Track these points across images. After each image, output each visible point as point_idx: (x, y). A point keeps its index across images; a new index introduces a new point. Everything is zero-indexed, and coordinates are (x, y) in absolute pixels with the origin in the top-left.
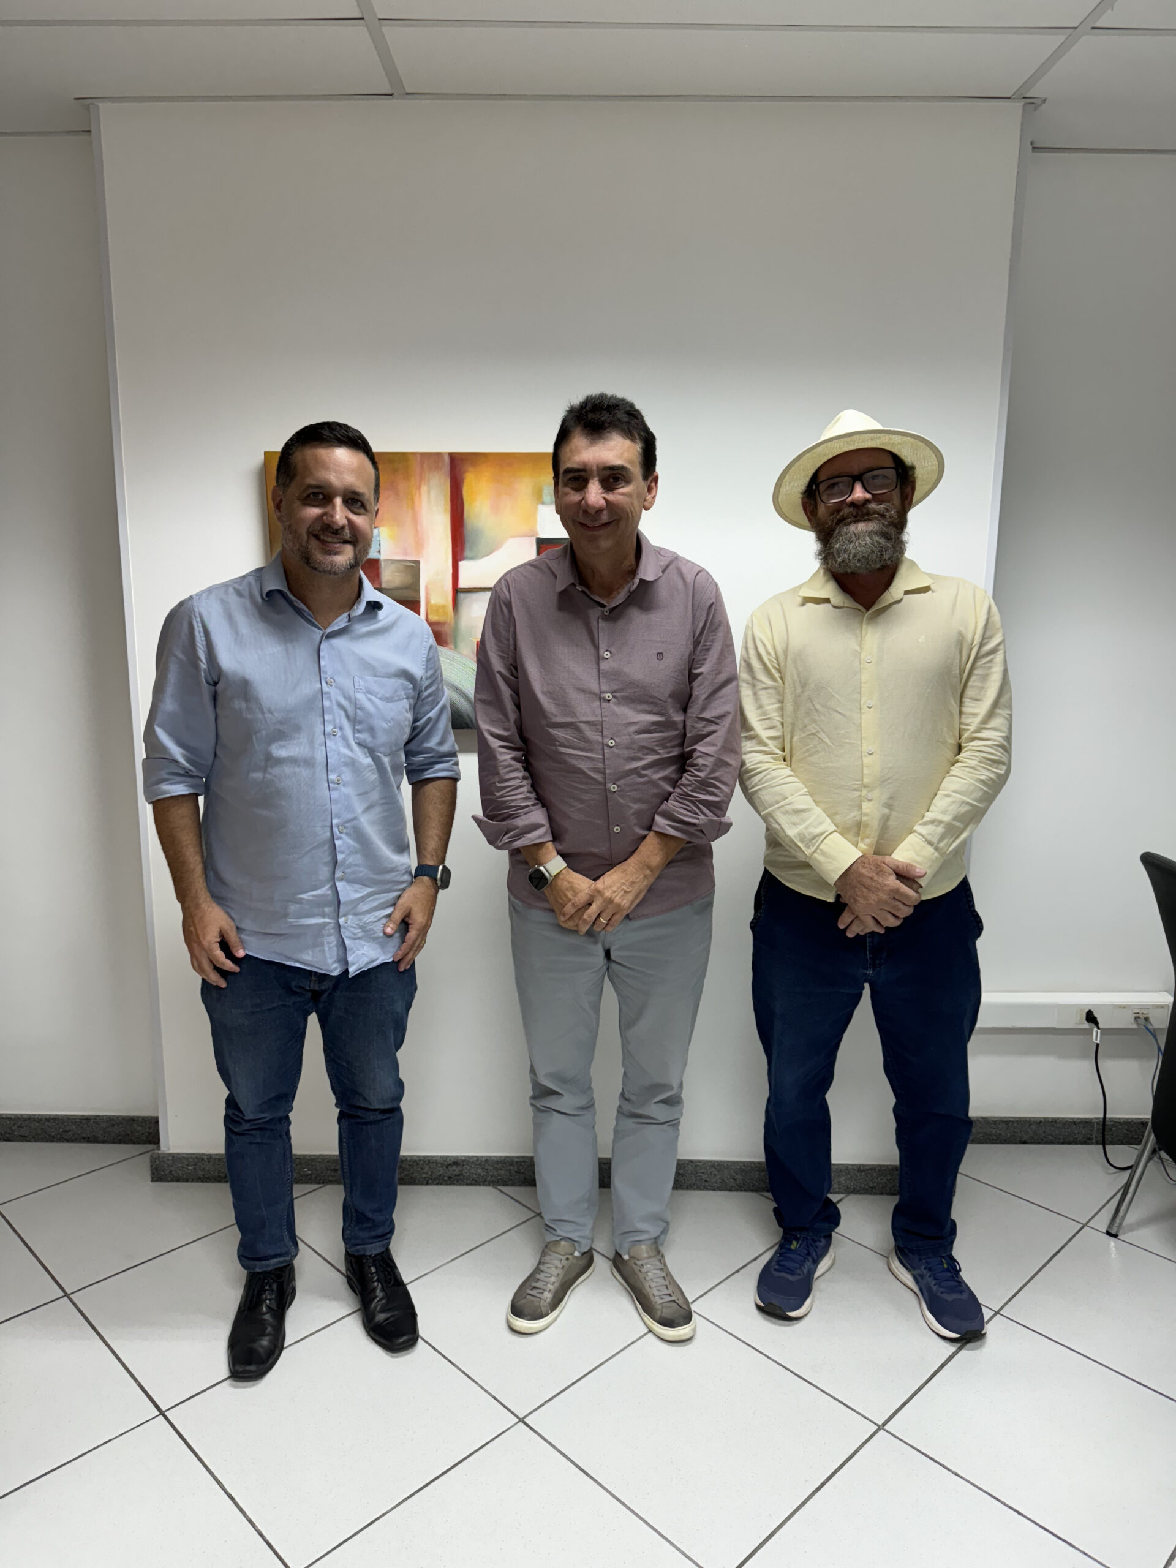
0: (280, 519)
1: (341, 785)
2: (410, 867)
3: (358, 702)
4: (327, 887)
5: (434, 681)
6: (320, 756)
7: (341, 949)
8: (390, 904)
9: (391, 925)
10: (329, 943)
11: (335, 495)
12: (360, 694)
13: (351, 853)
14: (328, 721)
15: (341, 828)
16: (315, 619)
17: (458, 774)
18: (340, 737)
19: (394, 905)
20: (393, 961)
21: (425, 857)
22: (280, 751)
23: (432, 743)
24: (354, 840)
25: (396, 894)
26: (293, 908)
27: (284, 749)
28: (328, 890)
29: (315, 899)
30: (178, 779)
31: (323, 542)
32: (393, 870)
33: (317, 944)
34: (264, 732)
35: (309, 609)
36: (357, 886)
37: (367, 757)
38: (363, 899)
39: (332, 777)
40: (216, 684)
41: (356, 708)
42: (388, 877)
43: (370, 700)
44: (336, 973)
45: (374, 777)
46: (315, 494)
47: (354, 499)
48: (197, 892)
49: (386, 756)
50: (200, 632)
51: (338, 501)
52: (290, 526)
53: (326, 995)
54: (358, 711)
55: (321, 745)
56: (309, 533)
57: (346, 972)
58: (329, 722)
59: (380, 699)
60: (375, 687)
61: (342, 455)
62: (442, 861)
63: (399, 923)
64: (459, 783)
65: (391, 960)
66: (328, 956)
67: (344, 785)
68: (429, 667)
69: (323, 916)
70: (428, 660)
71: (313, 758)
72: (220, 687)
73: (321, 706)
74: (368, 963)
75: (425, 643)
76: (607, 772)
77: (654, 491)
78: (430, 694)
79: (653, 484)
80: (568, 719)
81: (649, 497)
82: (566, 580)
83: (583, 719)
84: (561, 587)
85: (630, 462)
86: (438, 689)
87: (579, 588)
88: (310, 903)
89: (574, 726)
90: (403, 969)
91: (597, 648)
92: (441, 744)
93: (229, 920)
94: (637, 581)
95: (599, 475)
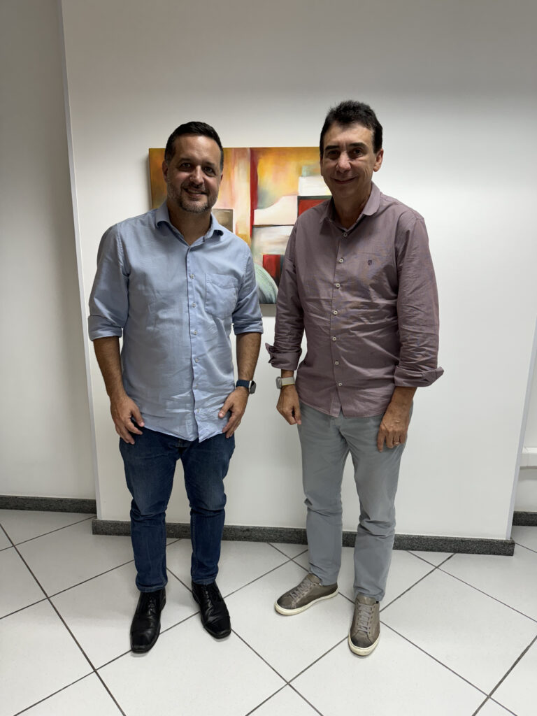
0: (165, 180)
1: (197, 335)
2: (234, 381)
3: (207, 288)
4: (188, 392)
5: (250, 278)
6: (185, 319)
7: (195, 426)
8: (222, 402)
9: (222, 413)
10: (188, 423)
11: (197, 165)
12: (209, 284)
13: (201, 374)
14: (191, 299)
15: (196, 359)
16: (185, 240)
17: (262, 330)
18: (197, 308)
19: (224, 402)
20: (223, 433)
21: (242, 375)
22: (163, 315)
23: (248, 313)
24: (203, 366)
25: (226, 396)
26: (169, 403)
27: (165, 314)
28: (188, 394)
29: (181, 399)
30: (107, 327)
31: (190, 193)
32: (225, 383)
33: (182, 423)
35: (181, 233)
36: (205, 392)
37: (211, 320)
38: (207, 399)
39: (193, 330)
40: (128, 275)
41: (206, 291)
42: (222, 387)
43: (214, 288)
44: (192, 440)
45: (215, 331)
46: (186, 164)
47: (208, 167)
48: (118, 390)
49: (223, 319)
50: (120, 245)
51: (199, 168)
52: (171, 184)
53: (186, 450)
54: (207, 293)
55: (186, 312)
56: (182, 188)
57: (198, 439)
59: (220, 287)
60: (217, 280)
61: (202, 141)
62: (252, 378)
63: (227, 412)
64: (262, 335)
66: (188, 430)
67: (199, 336)
68: (249, 268)
69: (186, 408)
70: (248, 266)
71: (182, 320)
72: (130, 277)
73: (186, 290)
74: (209, 435)
75: (246, 256)
76: (331, 329)
77: (380, 161)
78: (248, 285)
79: (380, 156)
80: (315, 297)
81: (377, 164)
82: (325, 216)
83: (323, 298)
84: (322, 220)
85: (366, 141)
86: (252, 283)
87: (330, 221)
88: (178, 400)
89: (318, 301)
90: (228, 437)
91: (336, 256)
92: (253, 313)
93: (136, 406)
94: (361, 216)
95: (347, 149)
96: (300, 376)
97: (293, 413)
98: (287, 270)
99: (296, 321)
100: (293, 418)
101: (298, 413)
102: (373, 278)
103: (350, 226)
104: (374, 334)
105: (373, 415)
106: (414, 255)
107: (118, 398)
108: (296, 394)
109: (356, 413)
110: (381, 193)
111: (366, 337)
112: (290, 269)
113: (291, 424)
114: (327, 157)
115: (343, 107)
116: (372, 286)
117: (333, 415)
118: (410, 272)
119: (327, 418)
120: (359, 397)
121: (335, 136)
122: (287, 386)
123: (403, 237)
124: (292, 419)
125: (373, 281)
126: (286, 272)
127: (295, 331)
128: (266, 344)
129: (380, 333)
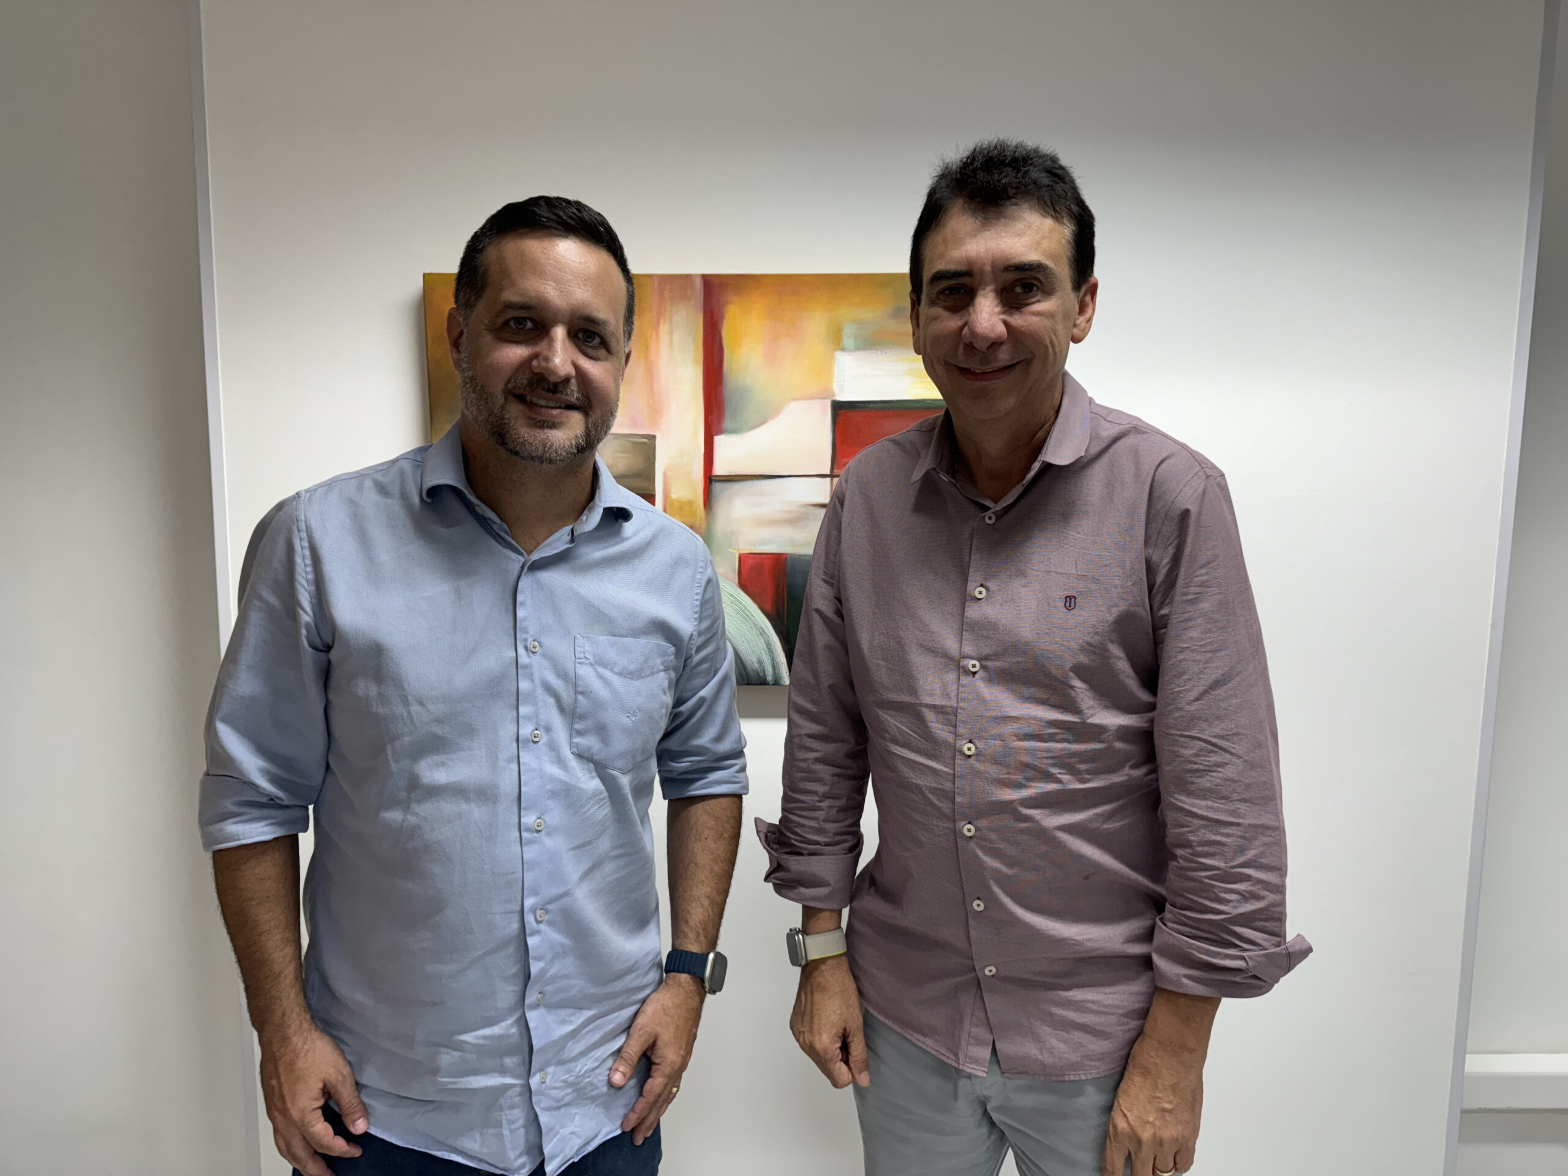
0: (457, 364)
1: (543, 833)
2: (659, 953)
3: (580, 683)
4: (510, 1021)
5: (711, 637)
6: (507, 783)
7: (533, 1130)
8: (622, 1029)
9: (622, 1069)
10: (511, 1122)
11: (554, 323)
12: (584, 667)
13: (556, 957)
14: (525, 718)
15: (539, 912)
16: (513, 539)
17: (746, 786)
18: (545, 744)
19: (627, 1030)
20: (623, 1133)
21: (686, 936)
22: (434, 773)
23: (705, 739)
24: (562, 932)
25: (632, 1010)
26: (447, 1058)
27: (441, 769)
28: (512, 1025)
29: (488, 1042)
30: (255, 812)
31: (532, 407)
32: (630, 969)
33: (489, 1121)
34: (407, 739)
35: (502, 520)
36: (563, 1013)
37: (593, 777)
38: (574, 1034)
39: (529, 819)
40: (328, 648)
41: (576, 692)
42: (619, 986)
43: (601, 677)
45: (603, 811)
46: (518, 321)
47: (588, 331)
48: (284, 1015)
49: (627, 772)
50: (304, 557)
51: (559, 332)
52: (474, 378)
54: (580, 697)
55: (510, 761)
56: (507, 391)
58: (528, 718)
59: (620, 674)
60: (611, 655)
61: (569, 252)
62: (714, 943)
63: (636, 1059)
65: (619, 1132)
66: (508, 1146)
67: (548, 834)
68: (705, 614)
69: (503, 1071)
70: (703, 603)
71: (496, 786)
72: (334, 655)
73: (515, 690)
75: (699, 576)
76: (958, 799)
77: (1089, 311)
78: (703, 661)
79: (1088, 298)
80: (906, 698)
81: (1081, 320)
82: (926, 463)
83: (928, 700)
84: (917, 475)
85: (1053, 257)
86: (717, 650)
87: (945, 478)
88: (478, 1049)
89: (912, 711)
90: (639, 1141)
91: (965, 579)
92: (719, 738)
93: (341, 1062)
94: (1036, 466)
95: (995, 280)
96: (858, 926)
97: (845, 1048)
98: (818, 611)
99: (847, 756)
100: (844, 1068)
101: (858, 1048)
102: (1082, 650)
103: (1005, 493)
104: (1091, 820)
105: (1094, 1074)
106: (1202, 585)
107: (285, 1040)
108: (851, 985)
109: (1043, 1065)
110: (1091, 400)
111: (1069, 829)
112: (827, 608)
113: (836, 1084)
114: (933, 303)
115: (980, 159)
116: (1079, 671)
117: (968, 1068)
118: (1194, 633)
119: (950, 1073)
120: (1051, 1014)
121: (959, 242)
122: (823, 961)
123: (1169, 529)
124: (841, 1069)
125: (1083, 659)
126: (816, 616)
127: (845, 786)
128: (756, 820)
129: (1109, 816)
